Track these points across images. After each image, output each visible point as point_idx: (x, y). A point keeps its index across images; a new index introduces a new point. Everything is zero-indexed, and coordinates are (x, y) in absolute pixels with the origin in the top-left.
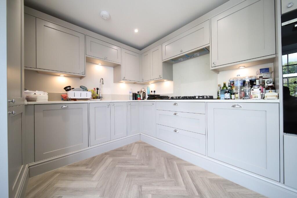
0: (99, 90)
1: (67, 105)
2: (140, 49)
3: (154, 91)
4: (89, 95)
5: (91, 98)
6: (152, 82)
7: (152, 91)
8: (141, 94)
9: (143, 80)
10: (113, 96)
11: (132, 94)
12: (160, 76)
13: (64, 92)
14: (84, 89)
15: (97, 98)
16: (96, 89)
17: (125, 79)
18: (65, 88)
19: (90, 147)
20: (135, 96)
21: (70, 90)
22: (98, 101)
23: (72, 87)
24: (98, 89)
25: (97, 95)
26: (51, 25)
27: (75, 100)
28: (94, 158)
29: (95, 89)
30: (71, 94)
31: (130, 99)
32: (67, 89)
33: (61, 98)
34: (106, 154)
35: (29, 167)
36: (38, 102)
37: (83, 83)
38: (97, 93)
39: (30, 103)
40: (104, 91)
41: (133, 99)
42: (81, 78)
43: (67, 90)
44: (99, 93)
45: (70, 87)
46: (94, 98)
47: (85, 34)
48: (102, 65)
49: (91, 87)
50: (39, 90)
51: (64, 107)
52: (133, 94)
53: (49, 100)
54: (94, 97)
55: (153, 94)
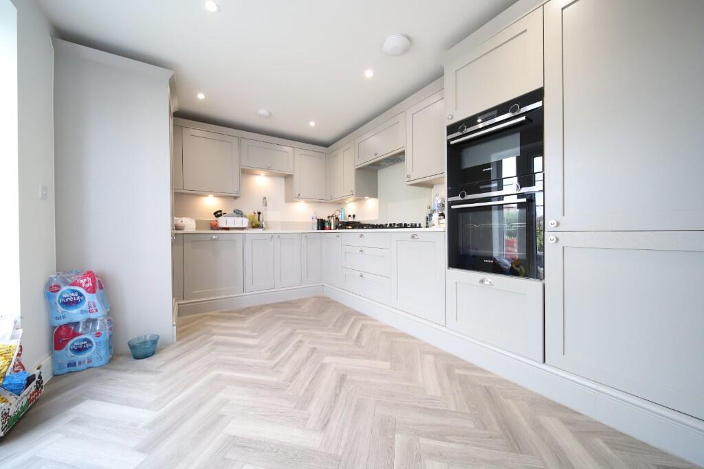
0: (261, 215)
1: (218, 235)
2: (326, 145)
3: (354, 216)
4: (245, 222)
5: (249, 227)
6: (351, 199)
7: (350, 216)
8: (332, 220)
9: (331, 197)
10: (284, 224)
11: (316, 221)
12: (352, 192)
13: (214, 218)
14: (239, 213)
15: (258, 226)
16: (257, 214)
17: (300, 197)
18: (215, 214)
19: (245, 294)
20: (322, 225)
21: (221, 215)
22: (259, 230)
23: (223, 212)
24: (259, 213)
25: (259, 223)
26: (197, 132)
27: (227, 229)
28: (250, 308)
29: (255, 213)
30: (222, 222)
31: (313, 229)
32: (218, 214)
33: (209, 226)
34: (267, 305)
35: (179, 305)
36: (186, 230)
37: (238, 205)
38: (259, 220)
39: (179, 232)
40: (270, 217)
41: (318, 229)
42: (236, 198)
43: (218, 216)
44: (261, 220)
45: (220, 211)
46: (254, 227)
47: (240, 136)
48: (266, 176)
49: (249, 211)
50: (186, 217)
51: (214, 237)
52: (318, 220)
53: (196, 229)
54: (254, 224)
55: (351, 220)
